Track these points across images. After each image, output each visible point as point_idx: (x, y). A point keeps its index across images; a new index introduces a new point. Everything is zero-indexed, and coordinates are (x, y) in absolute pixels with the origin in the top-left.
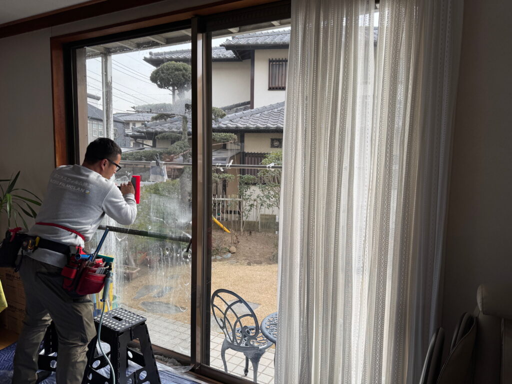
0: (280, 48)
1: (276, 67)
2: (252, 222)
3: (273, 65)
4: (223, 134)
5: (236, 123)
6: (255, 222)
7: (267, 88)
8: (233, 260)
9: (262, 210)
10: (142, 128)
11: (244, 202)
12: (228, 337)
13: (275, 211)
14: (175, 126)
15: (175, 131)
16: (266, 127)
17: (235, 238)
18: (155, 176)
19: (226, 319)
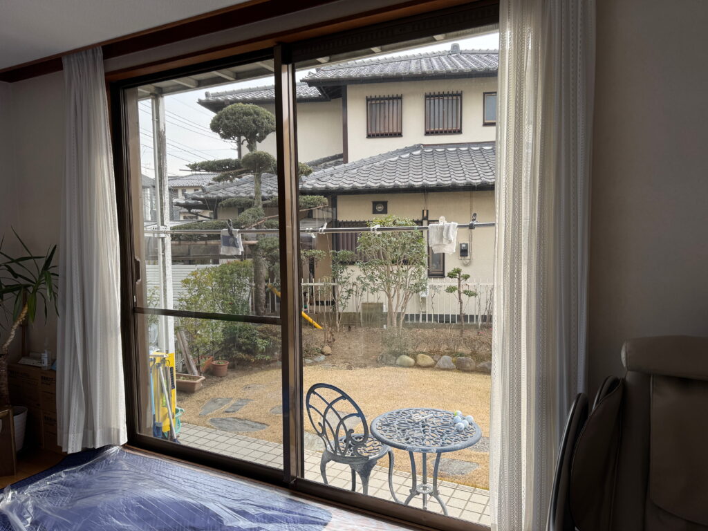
0: (381, 82)
1: (376, 107)
2: (351, 313)
3: (371, 104)
4: (309, 197)
5: (326, 183)
6: (355, 314)
7: (366, 135)
8: (327, 363)
9: (364, 296)
10: (199, 194)
11: (340, 286)
12: (328, 446)
13: (382, 297)
14: (243, 189)
15: (244, 195)
16: (366, 187)
17: (329, 335)
18: (227, 247)
19: (326, 423)
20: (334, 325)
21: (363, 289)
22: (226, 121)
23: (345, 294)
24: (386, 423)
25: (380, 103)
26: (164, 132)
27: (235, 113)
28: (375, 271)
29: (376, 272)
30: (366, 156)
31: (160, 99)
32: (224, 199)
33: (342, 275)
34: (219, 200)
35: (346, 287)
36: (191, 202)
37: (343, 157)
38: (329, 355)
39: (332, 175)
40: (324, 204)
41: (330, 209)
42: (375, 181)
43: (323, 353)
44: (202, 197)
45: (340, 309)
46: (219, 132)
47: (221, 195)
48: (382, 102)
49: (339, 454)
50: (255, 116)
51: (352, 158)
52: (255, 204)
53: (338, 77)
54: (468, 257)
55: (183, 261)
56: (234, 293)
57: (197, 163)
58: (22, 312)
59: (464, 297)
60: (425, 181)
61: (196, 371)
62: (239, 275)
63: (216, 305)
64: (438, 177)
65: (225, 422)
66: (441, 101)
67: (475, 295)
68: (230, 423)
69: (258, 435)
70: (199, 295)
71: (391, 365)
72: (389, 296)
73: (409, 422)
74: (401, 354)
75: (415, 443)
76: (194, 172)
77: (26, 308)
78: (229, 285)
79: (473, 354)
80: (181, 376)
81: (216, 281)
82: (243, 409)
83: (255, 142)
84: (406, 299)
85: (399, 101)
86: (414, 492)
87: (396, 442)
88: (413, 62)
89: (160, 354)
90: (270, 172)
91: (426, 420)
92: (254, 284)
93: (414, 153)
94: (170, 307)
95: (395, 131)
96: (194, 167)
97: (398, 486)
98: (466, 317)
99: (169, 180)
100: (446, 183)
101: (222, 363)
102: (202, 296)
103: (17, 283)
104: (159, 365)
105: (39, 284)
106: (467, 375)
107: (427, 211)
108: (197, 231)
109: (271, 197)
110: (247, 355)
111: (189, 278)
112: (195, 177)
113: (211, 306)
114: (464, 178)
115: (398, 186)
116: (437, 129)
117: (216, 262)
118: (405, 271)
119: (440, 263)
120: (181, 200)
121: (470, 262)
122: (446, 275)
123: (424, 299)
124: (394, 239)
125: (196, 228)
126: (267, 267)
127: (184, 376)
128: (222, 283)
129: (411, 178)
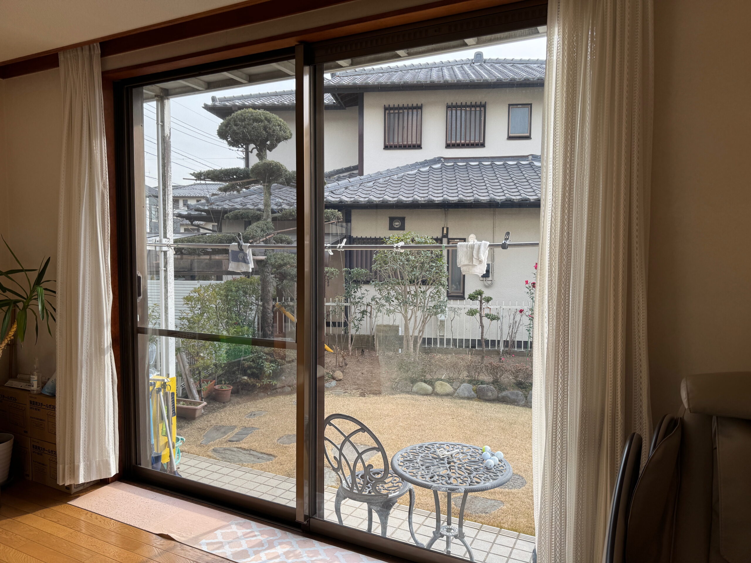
0: (400, 90)
1: (394, 116)
2: (364, 335)
3: (390, 114)
5: (340, 196)
6: (368, 336)
7: (383, 147)
8: (338, 390)
9: (378, 318)
10: (202, 205)
11: (353, 307)
12: (344, 482)
13: (397, 319)
14: (250, 201)
15: (251, 207)
16: (383, 201)
17: (341, 359)
18: (236, 263)
19: (342, 457)
20: (346, 348)
21: (378, 310)
22: (235, 128)
23: (359, 316)
24: (408, 458)
25: (399, 113)
26: (169, 138)
27: (244, 120)
28: (391, 292)
29: (393, 293)
30: (383, 169)
31: (166, 101)
32: (231, 211)
33: (356, 294)
34: (225, 211)
35: (359, 308)
36: (193, 213)
37: (359, 168)
38: (340, 380)
39: (346, 188)
40: (338, 218)
41: (344, 224)
42: (392, 195)
43: (334, 378)
44: (206, 208)
45: (352, 331)
46: (227, 139)
47: (226, 207)
48: (401, 111)
49: (356, 492)
50: (266, 122)
51: (368, 170)
52: (264, 217)
53: (355, 83)
54: (490, 278)
55: (184, 277)
56: (239, 312)
57: (203, 171)
58: (10, 330)
59: (485, 320)
60: (445, 196)
61: (197, 396)
62: (245, 293)
63: (220, 325)
64: (460, 192)
65: (228, 452)
66: (463, 112)
67: (498, 319)
68: (234, 453)
69: (265, 466)
70: (202, 314)
71: (408, 393)
72: (405, 318)
73: (433, 457)
74: (418, 381)
75: (441, 481)
76: (198, 182)
77: (15, 326)
78: (234, 303)
79: (495, 382)
80: (181, 401)
81: (221, 299)
82: (248, 438)
83: (265, 150)
84: (424, 322)
85: (419, 111)
86: (437, 535)
87: (420, 480)
88: (435, 71)
89: (161, 378)
90: (281, 183)
91: (451, 455)
92: (260, 303)
93: (434, 166)
94: (172, 327)
95: (414, 143)
96: (199, 176)
97: (418, 526)
98: (487, 342)
99: (173, 189)
100: (468, 199)
101: (225, 388)
102: (205, 314)
103: (6, 298)
104: (159, 390)
105: (31, 299)
106: (489, 404)
107: (447, 229)
108: (202, 245)
109: (281, 210)
110: (252, 380)
111: (191, 295)
112: (200, 187)
113: (215, 325)
114: (487, 194)
115: (417, 201)
116: (458, 142)
117: (219, 278)
118: (424, 292)
119: (460, 284)
120: (184, 211)
121: (492, 284)
122: (466, 296)
123: (442, 322)
124: (412, 258)
125: (199, 242)
126: (275, 284)
127: (184, 401)
128: (226, 300)
129: (430, 193)
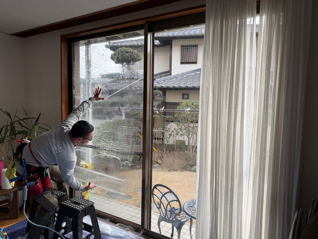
1: (185, 50)
5: (161, 84)
6: (172, 145)
7: (180, 63)
8: (159, 168)
9: (177, 137)
11: (166, 132)
12: (162, 213)
13: (185, 138)
16: (180, 87)
19: (161, 203)
20: (163, 150)
21: (177, 134)
22: (118, 56)
23: (168, 136)
24: (190, 206)
25: (187, 48)
27: (122, 52)
29: (183, 127)
31: (89, 46)
33: (167, 127)
35: (169, 133)
38: (160, 164)
39: (164, 81)
40: (160, 94)
41: (163, 96)
42: (184, 84)
43: (157, 163)
45: (165, 143)
46: (114, 61)
49: (167, 218)
50: (131, 53)
51: (174, 73)
53: (169, 36)
65: (113, 194)
69: (128, 202)
71: (189, 170)
72: (189, 138)
74: (194, 166)
83: (130, 65)
85: (196, 47)
88: (203, 30)
89: (85, 164)
95: (194, 61)
99: (92, 80)
103: (23, 130)
105: (32, 131)
115: (195, 87)
